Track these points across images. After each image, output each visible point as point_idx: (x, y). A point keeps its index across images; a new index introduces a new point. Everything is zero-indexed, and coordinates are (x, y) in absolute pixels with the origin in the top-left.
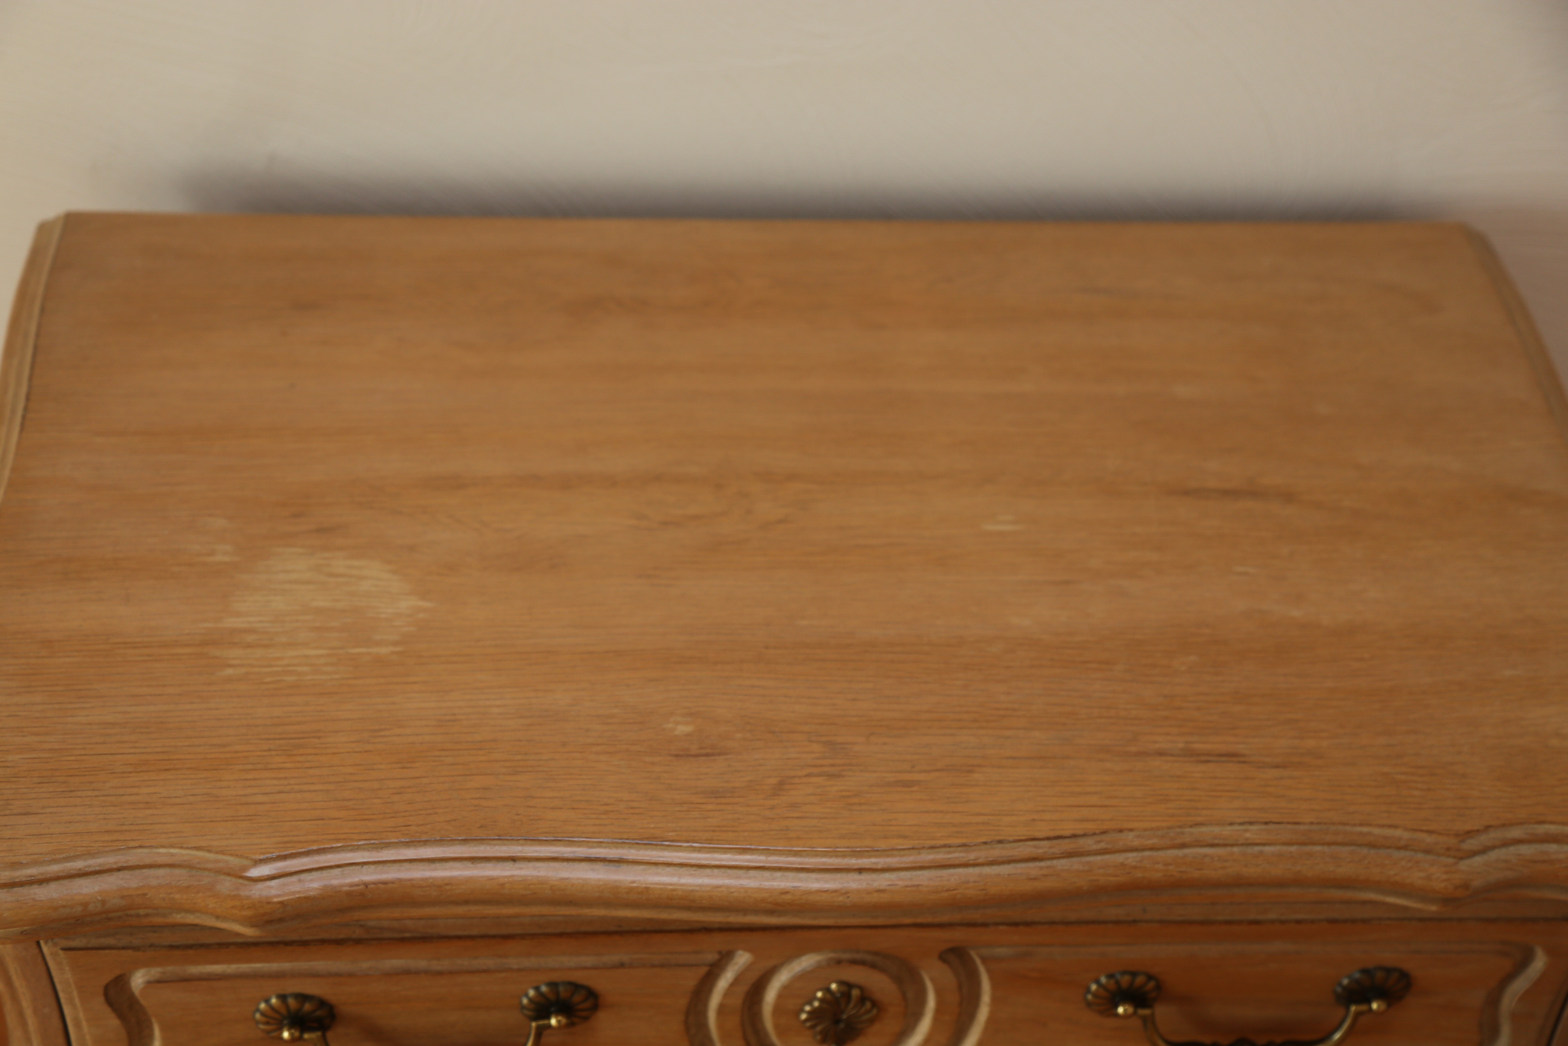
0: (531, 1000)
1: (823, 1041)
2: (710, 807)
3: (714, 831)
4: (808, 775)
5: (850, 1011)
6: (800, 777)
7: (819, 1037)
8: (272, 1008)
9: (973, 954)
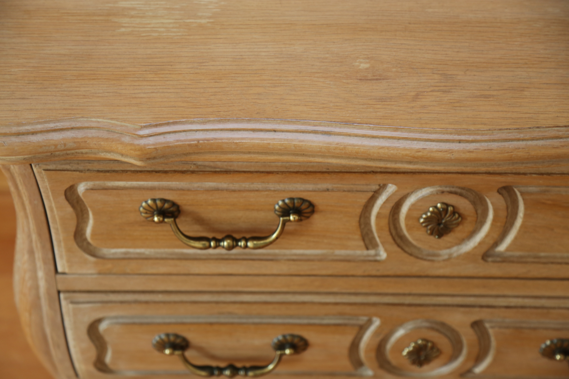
0: (280, 207)
1: (432, 234)
2: (378, 106)
3: (381, 119)
4: (432, 91)
5: (447, 218)
6: (427, 92)
7: (429, 232)
8: (149, 205)
9: (516, 190)
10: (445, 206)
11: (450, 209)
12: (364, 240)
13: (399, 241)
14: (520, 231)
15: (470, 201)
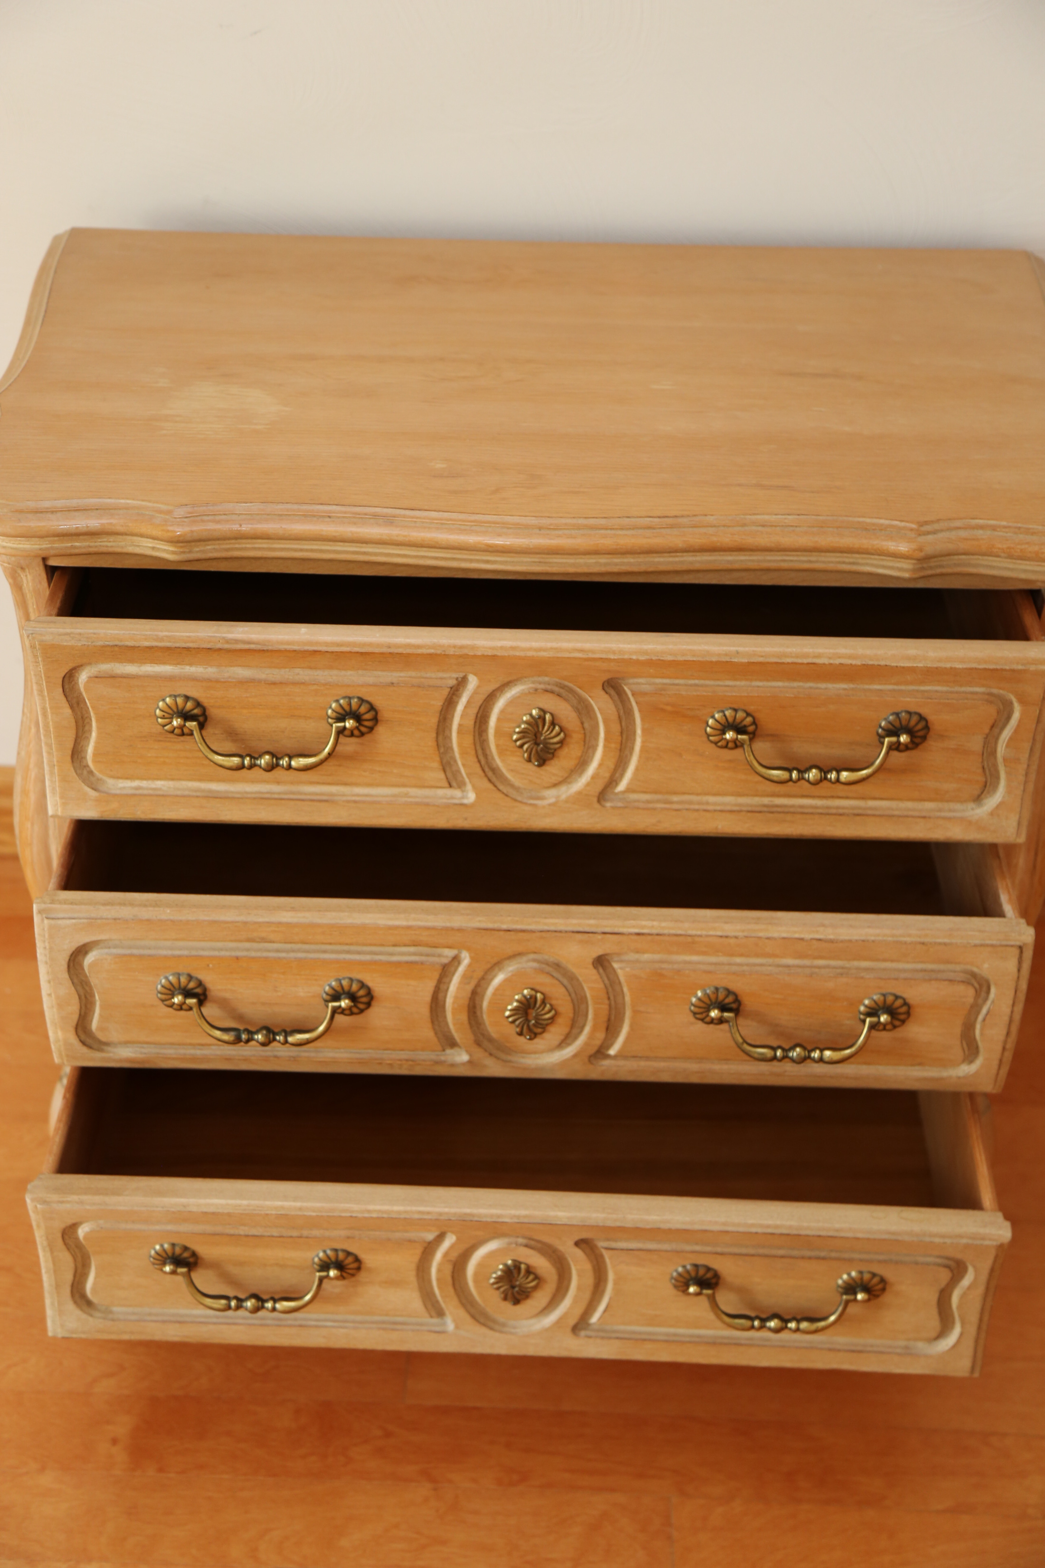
0: (333, 711)
1: (529, 761)
5: (546, 733)
7: (526, 756)
8: (167, 705)
9: (626, 688)
10: (542, 714)
11: (548, 717)
12: (445, 771)
13: (490, 774)
14: (640, 757)
15: (572, 706)
